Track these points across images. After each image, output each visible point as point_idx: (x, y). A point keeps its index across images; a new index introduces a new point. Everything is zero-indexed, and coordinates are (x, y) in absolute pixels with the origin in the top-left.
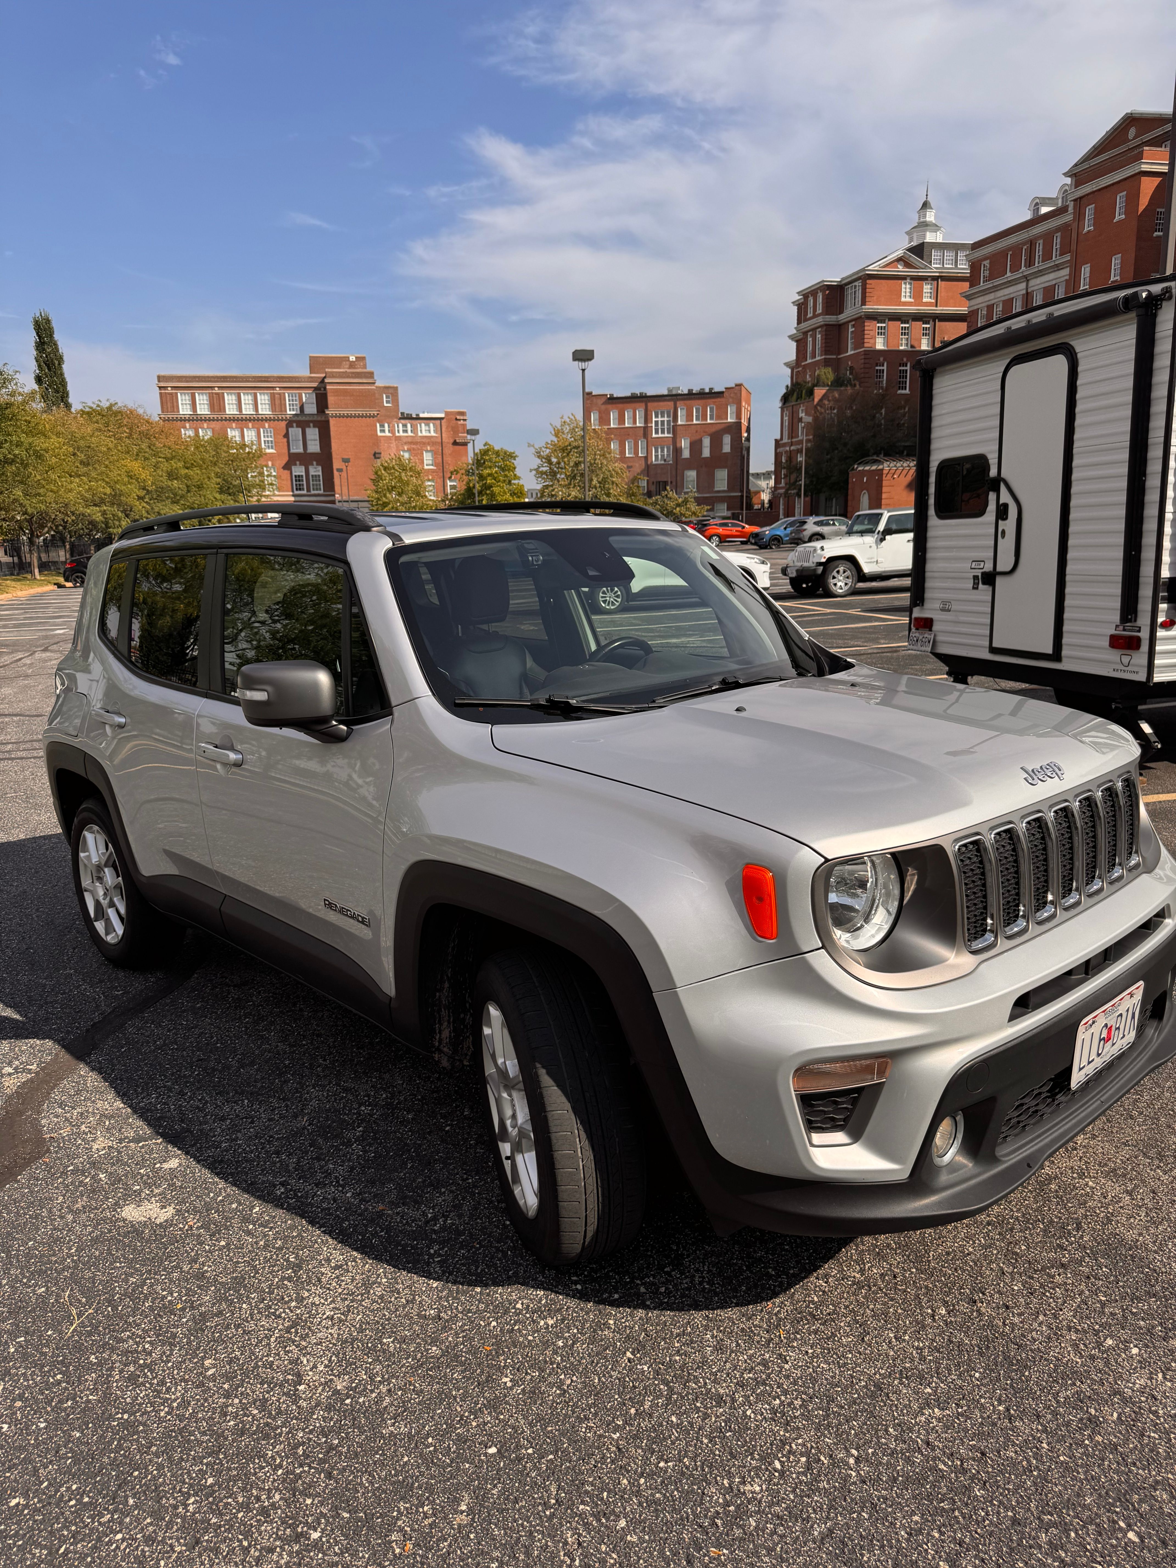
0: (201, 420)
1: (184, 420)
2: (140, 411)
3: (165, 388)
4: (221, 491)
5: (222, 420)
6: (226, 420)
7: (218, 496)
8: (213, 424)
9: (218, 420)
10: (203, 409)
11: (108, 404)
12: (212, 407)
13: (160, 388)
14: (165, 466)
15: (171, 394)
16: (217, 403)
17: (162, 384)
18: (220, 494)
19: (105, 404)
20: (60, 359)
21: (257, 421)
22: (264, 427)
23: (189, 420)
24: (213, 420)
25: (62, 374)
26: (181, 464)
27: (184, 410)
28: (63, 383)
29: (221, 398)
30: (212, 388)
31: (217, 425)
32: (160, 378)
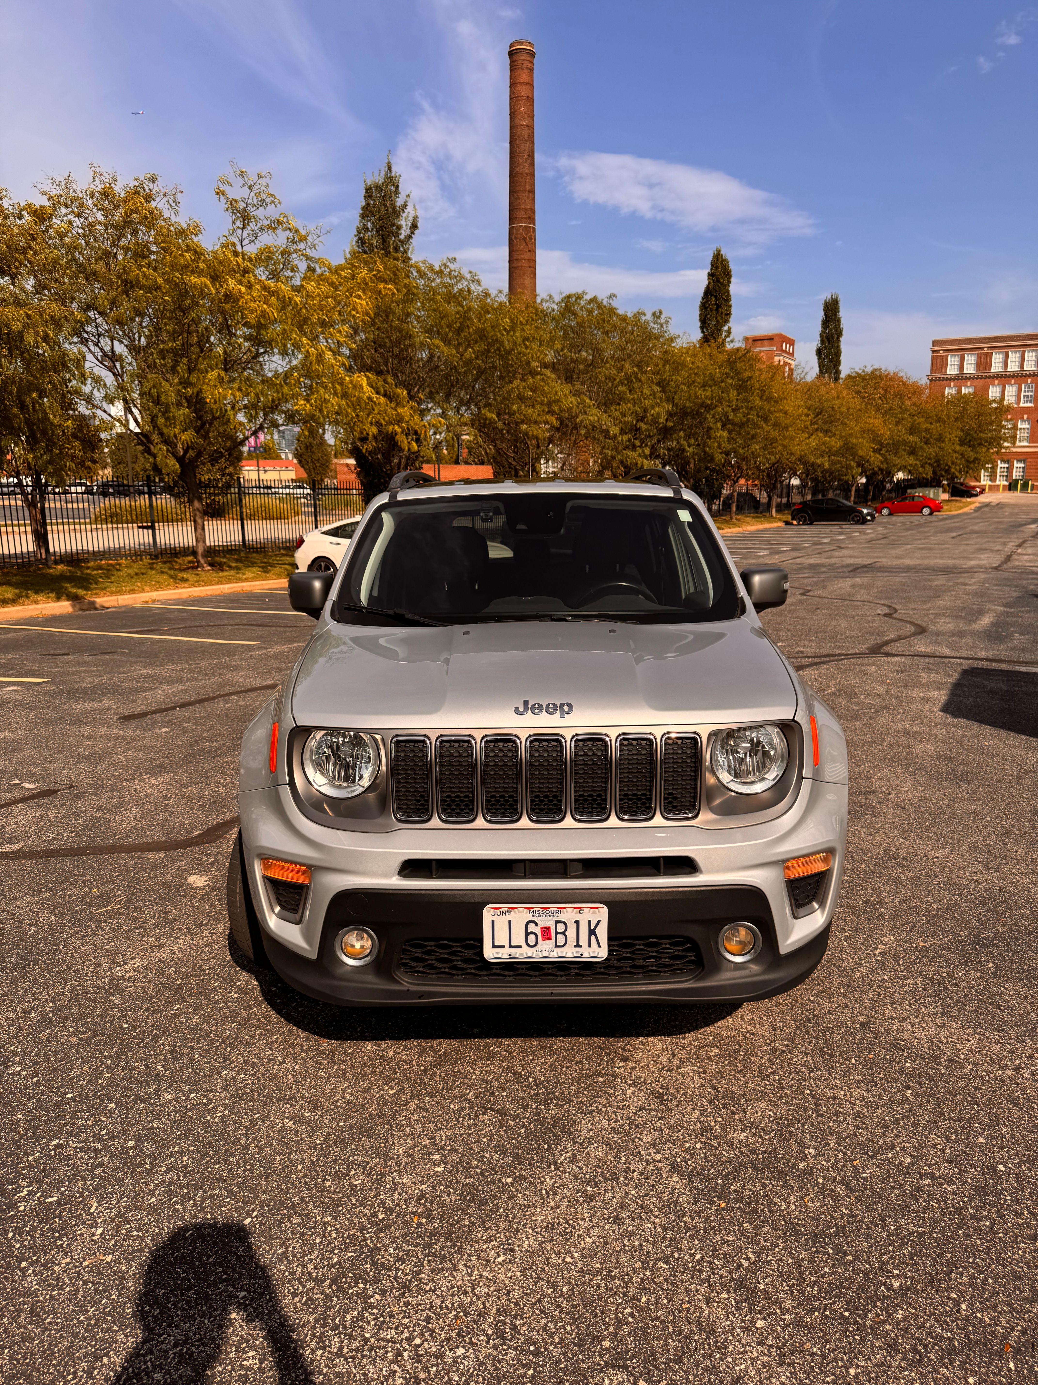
0: (966, 379)
1: (950, 379)
2: (901, 374)
3: (938, 351)
4: (962, 443)
5: (986, 378)
6: (990, 377)
7: (958, 448)
8: (977, 382)
9: (982, 378)
10: (970, 368)
11: (871, 369)
12: (978, 366)
13: (933, 351)
14: (908, 422)
15: (942, 356)
16: (984, 362)
17: (936, 348)
18: (961, 445)
19: (869, 370)
20: (840, 334)
21: (1020, 377)
22: (1026, 382)
23: (954, 379)
24: (978, 378)
25: (838, 347)
26: (923, 419)
27: (952, 370)
28: (838, 353)
29: (989, 358)
30: (982, 348)
31: (979, 383)
32: (935, 343)
